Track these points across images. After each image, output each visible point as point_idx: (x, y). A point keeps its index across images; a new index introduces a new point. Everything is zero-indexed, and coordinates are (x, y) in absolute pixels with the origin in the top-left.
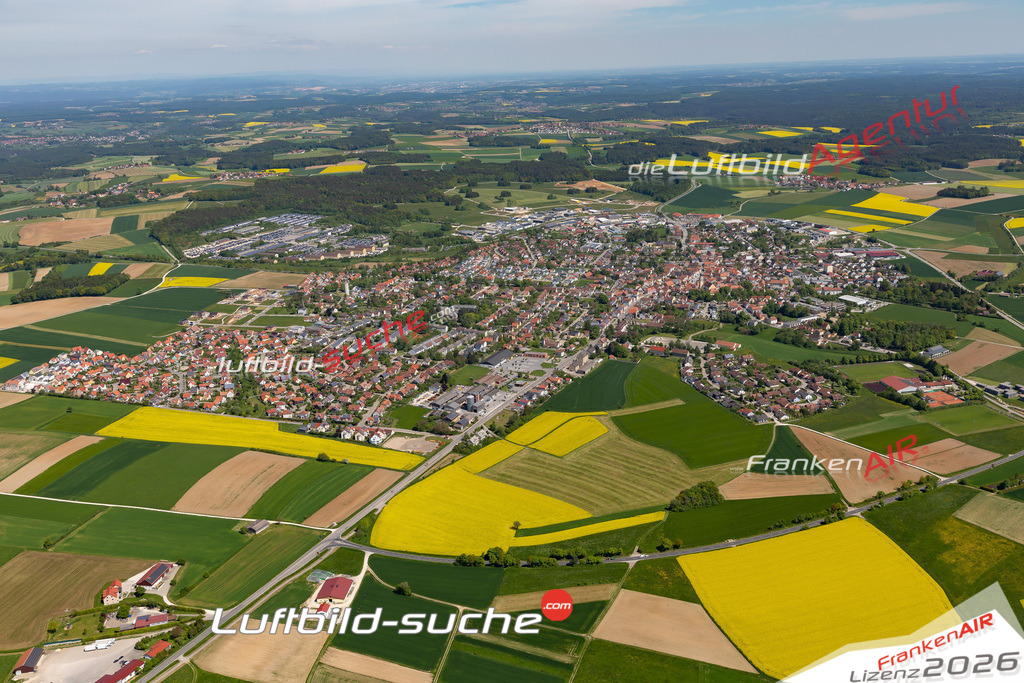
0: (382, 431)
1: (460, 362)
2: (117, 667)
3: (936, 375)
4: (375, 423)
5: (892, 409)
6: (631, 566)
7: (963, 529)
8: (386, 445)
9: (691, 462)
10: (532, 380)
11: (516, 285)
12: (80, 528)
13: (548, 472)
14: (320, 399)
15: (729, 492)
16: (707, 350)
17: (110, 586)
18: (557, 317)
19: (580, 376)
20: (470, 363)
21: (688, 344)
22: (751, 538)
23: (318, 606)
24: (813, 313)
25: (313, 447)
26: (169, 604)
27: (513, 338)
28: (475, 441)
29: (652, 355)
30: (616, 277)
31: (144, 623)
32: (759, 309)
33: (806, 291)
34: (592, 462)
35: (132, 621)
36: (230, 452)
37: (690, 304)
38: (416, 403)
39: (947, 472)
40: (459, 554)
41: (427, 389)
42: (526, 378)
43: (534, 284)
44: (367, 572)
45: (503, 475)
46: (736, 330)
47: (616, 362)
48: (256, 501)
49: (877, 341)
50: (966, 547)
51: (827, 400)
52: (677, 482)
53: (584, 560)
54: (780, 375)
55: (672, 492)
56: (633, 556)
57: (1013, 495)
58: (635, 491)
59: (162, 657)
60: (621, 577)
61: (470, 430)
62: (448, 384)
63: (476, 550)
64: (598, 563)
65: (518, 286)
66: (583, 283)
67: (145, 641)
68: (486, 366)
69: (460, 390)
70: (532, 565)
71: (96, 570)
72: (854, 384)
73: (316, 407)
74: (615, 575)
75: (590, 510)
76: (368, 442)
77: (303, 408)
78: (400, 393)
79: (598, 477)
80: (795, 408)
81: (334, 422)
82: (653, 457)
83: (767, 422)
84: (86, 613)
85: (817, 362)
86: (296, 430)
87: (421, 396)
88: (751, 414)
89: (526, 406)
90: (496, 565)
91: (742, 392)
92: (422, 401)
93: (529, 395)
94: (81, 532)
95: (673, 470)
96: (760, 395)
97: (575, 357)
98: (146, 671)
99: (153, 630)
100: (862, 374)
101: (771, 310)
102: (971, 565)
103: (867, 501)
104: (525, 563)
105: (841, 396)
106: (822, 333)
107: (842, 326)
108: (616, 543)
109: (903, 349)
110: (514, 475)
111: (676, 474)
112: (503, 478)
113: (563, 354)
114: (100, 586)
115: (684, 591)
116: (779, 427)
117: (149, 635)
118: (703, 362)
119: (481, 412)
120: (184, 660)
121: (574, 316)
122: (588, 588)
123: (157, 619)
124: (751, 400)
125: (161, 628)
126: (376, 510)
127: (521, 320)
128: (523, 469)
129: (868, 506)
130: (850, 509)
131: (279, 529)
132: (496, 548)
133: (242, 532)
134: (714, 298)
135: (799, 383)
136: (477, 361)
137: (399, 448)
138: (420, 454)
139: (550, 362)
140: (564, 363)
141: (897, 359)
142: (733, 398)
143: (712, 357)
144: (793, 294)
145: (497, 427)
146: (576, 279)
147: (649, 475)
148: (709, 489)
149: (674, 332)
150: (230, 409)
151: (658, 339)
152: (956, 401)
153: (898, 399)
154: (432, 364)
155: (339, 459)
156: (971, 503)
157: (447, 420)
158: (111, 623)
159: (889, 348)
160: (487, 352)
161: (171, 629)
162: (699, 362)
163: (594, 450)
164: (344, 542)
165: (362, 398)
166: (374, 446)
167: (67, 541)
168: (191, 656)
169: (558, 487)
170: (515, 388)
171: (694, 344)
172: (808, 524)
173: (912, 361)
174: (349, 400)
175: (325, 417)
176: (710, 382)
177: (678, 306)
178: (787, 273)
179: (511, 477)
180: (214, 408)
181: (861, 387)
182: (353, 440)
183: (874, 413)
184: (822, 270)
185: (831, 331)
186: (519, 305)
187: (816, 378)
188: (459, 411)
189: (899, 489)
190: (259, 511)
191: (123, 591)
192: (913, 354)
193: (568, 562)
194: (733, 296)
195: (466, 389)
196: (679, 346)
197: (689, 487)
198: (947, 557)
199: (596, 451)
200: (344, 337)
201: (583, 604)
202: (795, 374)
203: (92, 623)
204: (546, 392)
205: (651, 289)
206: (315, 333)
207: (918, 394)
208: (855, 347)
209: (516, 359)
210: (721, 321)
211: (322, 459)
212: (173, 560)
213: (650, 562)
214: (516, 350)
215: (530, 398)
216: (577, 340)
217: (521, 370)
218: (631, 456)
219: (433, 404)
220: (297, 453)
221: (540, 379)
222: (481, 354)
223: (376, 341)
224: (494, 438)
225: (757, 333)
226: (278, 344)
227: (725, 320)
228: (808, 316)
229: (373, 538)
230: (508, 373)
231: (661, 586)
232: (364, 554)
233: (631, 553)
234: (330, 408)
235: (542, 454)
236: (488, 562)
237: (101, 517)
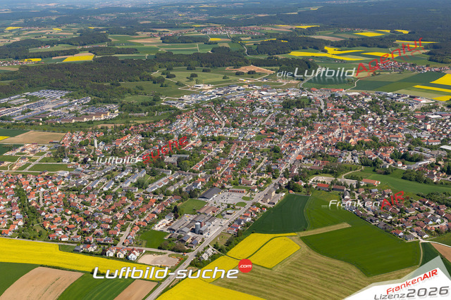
0: (137, 251)
1: (185, 197)
4: (130, 245)
8: (140, 261)
9: (366, 271)
10: (237, 209)
11: (213, 139)
13: (263, 280)
14: (87, 226)
16: (358, 186)
18: (246, 162)
19: (271, 206)
20: (191, 197)
21: (345, 182)
24: (426, 158)
25: (87, 263)
27: (219, 178)
28: (205, 257)
29: (319, 190)
30: (282, 134)
32: (387, 156)
33: (418, 142)
34: (294, 273)
36: (27, 268)
37: (338, 152)
38: (157, 228)
41: (164, 218)
42: (233, 208)
43: (226, 139)
46: (374, 171)
47: (295, 195)
54: (414, 205)
58: (330, 295)
61: (200, 249)
65: (215, 140)
66: (260, 137)
68: (203, 199)
69: (188, 218)
73: (85, 232)
76: (126, 259)
77: (75, 233)
78: (145, 221)
79: (302, 285)
80: (431, 228)
81: (99, 244)
82: (338, 267)
83: (414, 240)
85: (438, 194)
86: (72, 250)
87: (160, 223)
88: (401, 234)
89: (238, 230)
92: (161, 226)
93: (239, 221)
95: (355, 278)
96: (403, 219)
97: (265, 192)
101: (397, 157)
106: (435, 173)
107: (448, 168)
110: (239, 283)
111: (358, 280)
112: (231, 286)
113: (256, 190)
116: (423, 244)
118: (357, 195)
119: (205, 234)
121: (258, 162)
124: (398, 223)
127: (222, 165)
128: (245, 279)
134: (355, 148)
135: (429, 210)
136: (196, 196)
137: (150, 263)
139: (248, 195)
140: (258, 197)
142: (385, 221)
143: (362, 191)
144: (407, 145)
145: (220, 246)
146: (254, 135)
147: (338, 282)
149: (331, 173)
150: (22, 234)
151: (321, 178)
154: (164, 198)
157: (184, 241)
160: (202, 189)
162: (354, 195)
163: (292, 263)
165: (118, 225)
166: (131, 261)
169: (273, 293)
170: (227, 216)
171: (349, 182)
174: (109, 227)
175: (93, 240)
176: (365, 210)
177: (330, 154)
178: (399, 130)
179: (237, 285)
180: (10, 234)
182: (115, 257)
184: (423, 127)
185: (442, 171)
186: (218, 154)
187: (440, 206)
188: (190, 234)
194: (368, 146)
195: (192, 217)
196: (338, 184)
199: (295, 264)
200: (98, 178)
202: (424, 203)
204: (250, 219)
205: (306, 143)
206: (77, 176)
209: (223, 194)
210: (362, 165)
214: (223, 187)
215: (239, 223)
216: (264, 180)
217: (229, 202)
218: (321, 267)
219: (170, 229)
220: (75, 268)
221: (242, 211)
222: (198, 191)
223: (121, 182)
224: (219, 254)
225: (389, 173)
226: (50, 185)
227: (365, 163)
228: (422, 161)
230: (220, 205)
234: (95, 233)
235: (256, 267)
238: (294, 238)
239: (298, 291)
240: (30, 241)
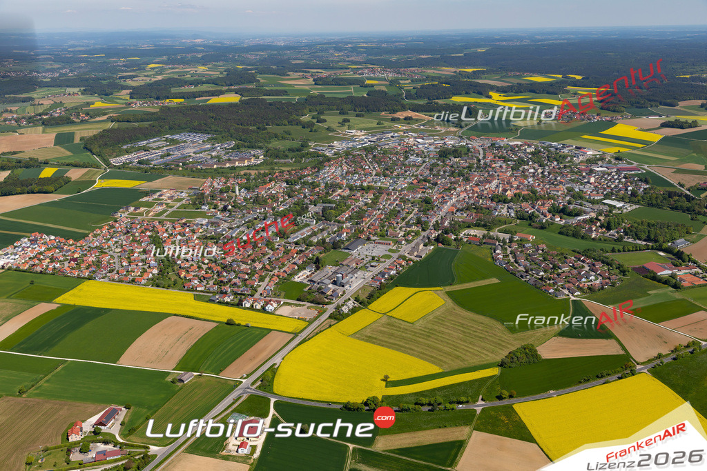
0: (274, 302)
1: (328, 248)
3: (684, 261)
4: (268, 296)
5: (655, 288)
6: (478, 412)
8: (277, 313)
10: (382, 262)
11: (362, 189)
12: (47, 378)
13: (404, 334)
14: (224, 276)
15: (545, 352)
16: (511, 240)
17: (73, 426)
18: (395, 213)
19: (418, 259)
20: (334, 248)
21: (497, 236)
22: (567, 390)
23: (239, 444)
24: (586, 213)
25: (224, 313)
26: (121, 441)
27: (365, 229)
28: (345, 309)
29: (470, 243)
30: (436, 184)
31: (102, 457)
32: (545, 209)
33: (579, 196)
34: (436, 328)
35: (92, 455)
36: (160, 317)
37: (493, 205)
38: (297, 279)
39: (706, 338)
40: (345, 401)
41: (304, 269)
42: (378, 261)
43: (376, 188)
44: (274, 415)
45: (370, 337)
46: (530, 225)
47: (443, 249)
48: (182, 356)
49: (636, 235)
51: (607, 280)
52: (504, 344)
53: (442, 407)
54: (568, 261)
55: (501, 351)
56: (478, 403)
58: (472, 351)
60: (472, 421)
61: (340, 301)
62: (320, 265)
63: (357, 398)
64: (453, 409)
65: (364, 190)
66: (411, 188)
68: (347, 251)
69: (329, 269)
70: (402, 410)
71: (61, 413)
72: (625, 268)
73: (222, 281)
74: (466, 418)
75: (441, 366)
76: (263, 310)
77: (211, 283)
78: (285, 271)
79: (443, 340)
80: (584, 286)
82: (482, 323)
83: (564, 297)
84: (55, 448)
85: (594, 251)
86: (207, 299)
87: (300, 274)
88: (551, 291)
89: (381, 283)
91: (542, 273)
92: (301, 278)
93: (382, 274)
94: (47, 381)
95: (499, 334)
96: (556, 276)
97: (413, 244)
99: (109, 463)
101: (555, 211)
103: (650, 361)
104: (397, 408)
105: (617, 277)
106: (594, 229)
107: (609, 223)
108: (464, 393)
109: (656, 241)
110: (378, 337)
111: (502, 337)
112: (370, 339)
113: (403, 242)
114: (65, 426)
115: (522, 433)
116: (574, 301)
117: (107, 467)
118: (509, 250)
119: (347, 287)
121: (408, 213)
122: (448, 430)
123: (112, 453)
124: (549, 280)
125: (116, 461)
126: (275, 364)
127: (369, 216)
128: (384, 333)
129: (652, 365)
130: (638, 367)
131: (202, 380)
132: (373, 397)
133: (173, 382)
134: (511, 200)
135: (583, 267)
136: (340, 247)
137: (288, 315)
138: (304, 320)
139: (394, 248)
140: (405, 249)
141: (652, 249)
142: (536, 278)
143: (515, 246)
144: (568, 198)
145: (361, 299)
146: (406, 185)
147: (481, 338)
148: (531, 350)
149: (484, 226)
150: (156, 283)
151: (473, 232)
152: (702, 282)
153: (659, 280)
154: (306, 249)
155: (243, 323)
157: (323, 293)
158: (76, 456)
159: (645, 240)
160: (347, 240)
161: (124, 462)
162: (506, 249)
163: (435, 317)
164: (253, 390)
165: (256, 275)
166: (268, 313)
167: (37, 389)
169: (413, 348)
170: (371, 268)
171: (501, 236)
172: (608, 378)
173: (664, 251)
174: (247, 277)
175: (229, 290)
176: (516, 265)
177: (485, 206)
178: (561, 183)
179: (376, 339)
180: (143, 282)
181: (630, 270)
182: (252, 308)
183: (643, 291)
184: (586, 180)
185: (601, 227)
186: (366, 204)
187: (596, 263)
188: (330, 286)
189: (672, 351)
190: (184, 365)
191: (84, 430)
192: (664, 246)
193: (430, 408)
194: (525, 199)
195: (334, 269)
196: (490, 238)
197: (513, 349)
199: (438, 319)
200: (238, 227)
201: (445, 443)
202: (579, 260)
203: (60, 457)
204: (395, 272)
205: (461, 194)
206: (216, 224)
207: (673, 276)
208: (619, 240)
209: (368, 246)
210: (518, 218)
211: (230, 323)
212: (121, 405)
213: (493, 408)
214: (369, 239)
215: (383, 276)
216: (413, 232)
217: (373, 255)
218: (465, 323)
219: (311, 281)
220: (210, 318)
221: (389, 262)
222: (343, 242)
223: (262, 231)
224: (360, 307)
225: (545, 228)
226: (188, 232)
227: (521, 217)
228: (582, 215)
229: (275, 387)
230: (364, 257)
231: (504, 429)
232: (269, 400)
233: (477, 401)
234: (232, 283)
235: (397, 321)
236: (367, 408)
237: (62, 369)
238: (438, 292)
239: (439, 346)
240: (165, 290)
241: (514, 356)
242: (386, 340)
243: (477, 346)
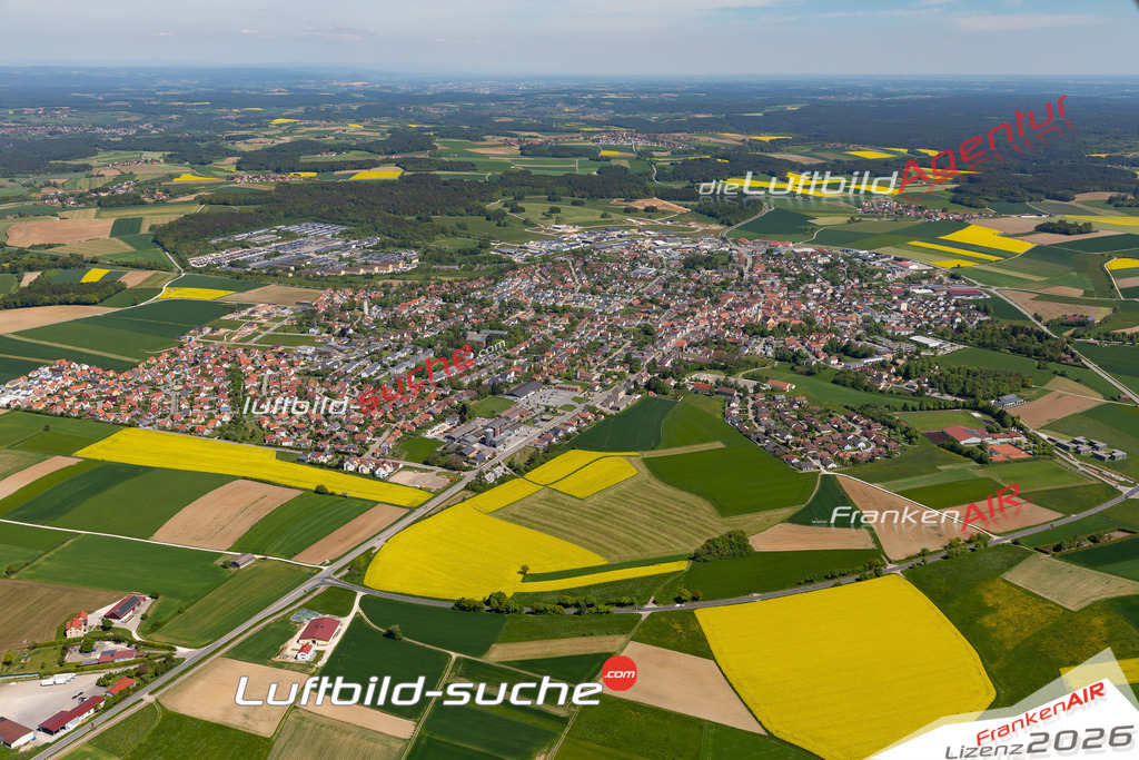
0: (389, 464)
1: (482, 392)
2: (76, 703)
3: (1004, 426)
4: (383, 455)
5: (951, 461)
6: (643, 618)
7: (1009, 591)
8: (391, 480)
9: (723, 510)
10: (560, 415)
11: (554, 310)
12: (48, 555)
13: (566, 514)
14: (324, 427)
15: (760, 543)
16: (757, 389)
17: (74, 618)
18: (596, 347)
19: (613, 412)
20: (493, 394)
21: (736, 382)
22: (779, 592)
23: (299, 647)
24: (878, 353)
25: (310, 477)
26: (138, 639)
27: (545, 368)
28: (490, 478)
29: (696, 393)
30: (667, 307)
31: (109, 658)
32: (819, 347)
33: (873, 330)
34: (615, 506)
35: (96, 656)
36: (221, 480)
37: (745, 339)
38: (429, 434)
39: (1001, 531)
40: (458, 597)
41: (443, 421)
42: (554, 413)
43: (575, 310)
44: (358, 613)
45: (517, 516)
46: (792, 369)
47: (656, 399)
48: (243, 533)
49: (946, 387)
50: (1010, 611)
51: (881, 449)
52: (705, 530)
53: (593, 609)
54: (832, 420)
55: (699, 540)
56: (647, 606)
57: (1070, 558)
58: (658, 538)
59: (124, 695)
60: (631, 629)
61: (486, 467)
62: (467, 416)
63: (478, 594)
64: (608, 612)
65: (556, 312)
66: (630, 312)
67: (109, 677)
68: (511, 398)
69: (479, 422)
70: (537, 612)
71: (61, 600)
72: (912, 432)
73: (319, 435)
74: (625, 626)
75: (606, 556)
76: (373, 475)
77: (304, 436)
78: (413, 424)
79: (620, 522)
80: (845, 456)
81: (337, 452)
82: (683, 502)
83: (812, 470)
84: (46, 645)
85: (876, 407)
86: (295, 459)
87: (436, 428)
88: (795, 461)
89: (550, 443)
90: (498, 611)
91: (789, 437)
92: (436, 433)
93: (555, 431)
94: (48, 559)
95: (703, 518)
96: (808, 440)
97: (610, 392)
98: (106, 709)
99: (117, 666)
100: (923, 423)
101: (832, 349)
102: (1012, 629)
103: (909, 559)
104: (529, 610)
105: (899, 446)
106: (885, 376)
107: (907, 369)
108: (631, 593)
109: (973, 396)
110: (528, 517)
111: (706, 521)
112: (516, 519)
113: (597, 388)
114: (65, 617)
115: (698, 646)
116: (825, 476)
117: (113, 671)
118: (751, 402)
119: (500, 448)
120: (148, 699)
121: (615, 347)
122: (594, 639)
123: (123, 654)
124: (798, 446)
125: (127, 664)
126: (374, 548)
127: (556, 349)
128: (539, 511)
129: (910, 564)
130: (890, 566)
131: (266, 564)
132: (499, 593)
133: (224, 567)
134: (772, 333)
135: (853, 429)
136: (502, 392)
137: (408, 483)
138: (428, 490)
139: (582, 396)
140: (598, 399)
141: (964, 407)
142: (778, 442)
144: (860, 332)
145: (516, 465)
146: (622, 307)
147: (676, 521)
148: (738, 538)
149: (723, 368)
150: (225, 434)
151: (704, 376)
152: (1023, 455)
153: (959, 451)
154: (451, 393)
155: (339, 492)
156: (1023, 565)
157: (462, 454)
158: (73, 657)
159: (958, 395)
160: (515, 382)
161: (137, 666)
162: (747, 402)
163: (618, 493)
164: (335, 581)
165: (371, 427)
166: (379, 479)
167: (32, 569)
168: (157, 695)
169: (575, 531)
170: (541, 423)
171: (742, 382)
172: (842, 580)
173: (982, 410)
174: (357, 429)
175: (328, 447)
176: (756, 425)
177: (732, 340)
178: (856, 309)
179: (525, 518)
180: (207, 432)
181: (919, 436)
182: (356, 472)
183: (931, 465)
184: (895, 307)
185: (896, 375)
186: (555, 333)
187: (873, 425)
188: (476, 446)
189: (945, 547)
190: (244, 545)
191: (89, 623)
192: (983, 403)
193: (576, 610)
194: (794, 332)
195: (487, 422)
196: (726, 384)
197: (717, 536)
198: (988, 621)
199: (622, 494)
200: (358, 360)
201: (587, 655)
202: (850, 419)
203: (51, 657)
204: (575, 429)
205: (704, 320)
206: (326, 355)
207: (982, 446)
208: (920, 393)
209: (545, 392)
210: (776, 359)
211: (320, 491)
212: (146, 593)
213: (665, 614)
214: (547, 382)
215: (556, 435)
216: (615, 374)
217: (549, 404)
218: (659, 501)
219: (448, 437)
220: (293, 484)
221: (569, 415)
222: (507, 385)
223: (392, 366)
224: (512, 475)
225: (814, 374)
226: (284, 365)
227: (780, 358)
228: (872, 357)
229: (367, 578)
230: (535, 406)
231: (674, 640)
232: (355, 594)
233: (646, 603)
234: (334, 437)
235: (561, 496)
236: (489, 608)
237: (72, 544)
238: (633, 459)
239: (612, 530)
240: (236, 444)
241: (711, 546)
242: (539, 520)
243: (666, 532)
